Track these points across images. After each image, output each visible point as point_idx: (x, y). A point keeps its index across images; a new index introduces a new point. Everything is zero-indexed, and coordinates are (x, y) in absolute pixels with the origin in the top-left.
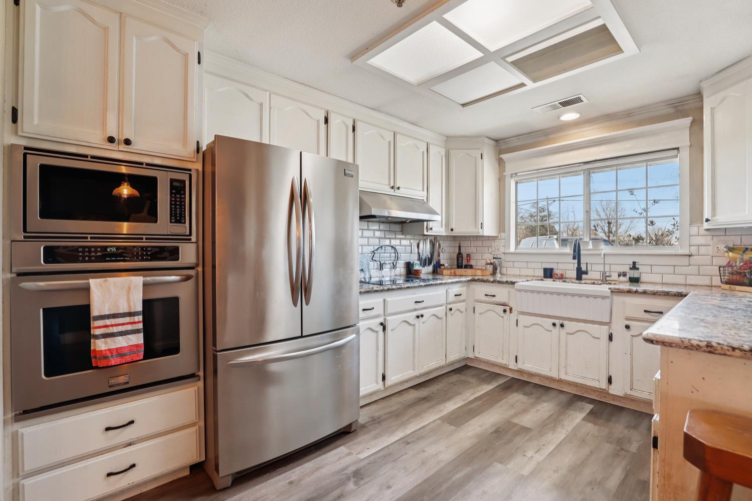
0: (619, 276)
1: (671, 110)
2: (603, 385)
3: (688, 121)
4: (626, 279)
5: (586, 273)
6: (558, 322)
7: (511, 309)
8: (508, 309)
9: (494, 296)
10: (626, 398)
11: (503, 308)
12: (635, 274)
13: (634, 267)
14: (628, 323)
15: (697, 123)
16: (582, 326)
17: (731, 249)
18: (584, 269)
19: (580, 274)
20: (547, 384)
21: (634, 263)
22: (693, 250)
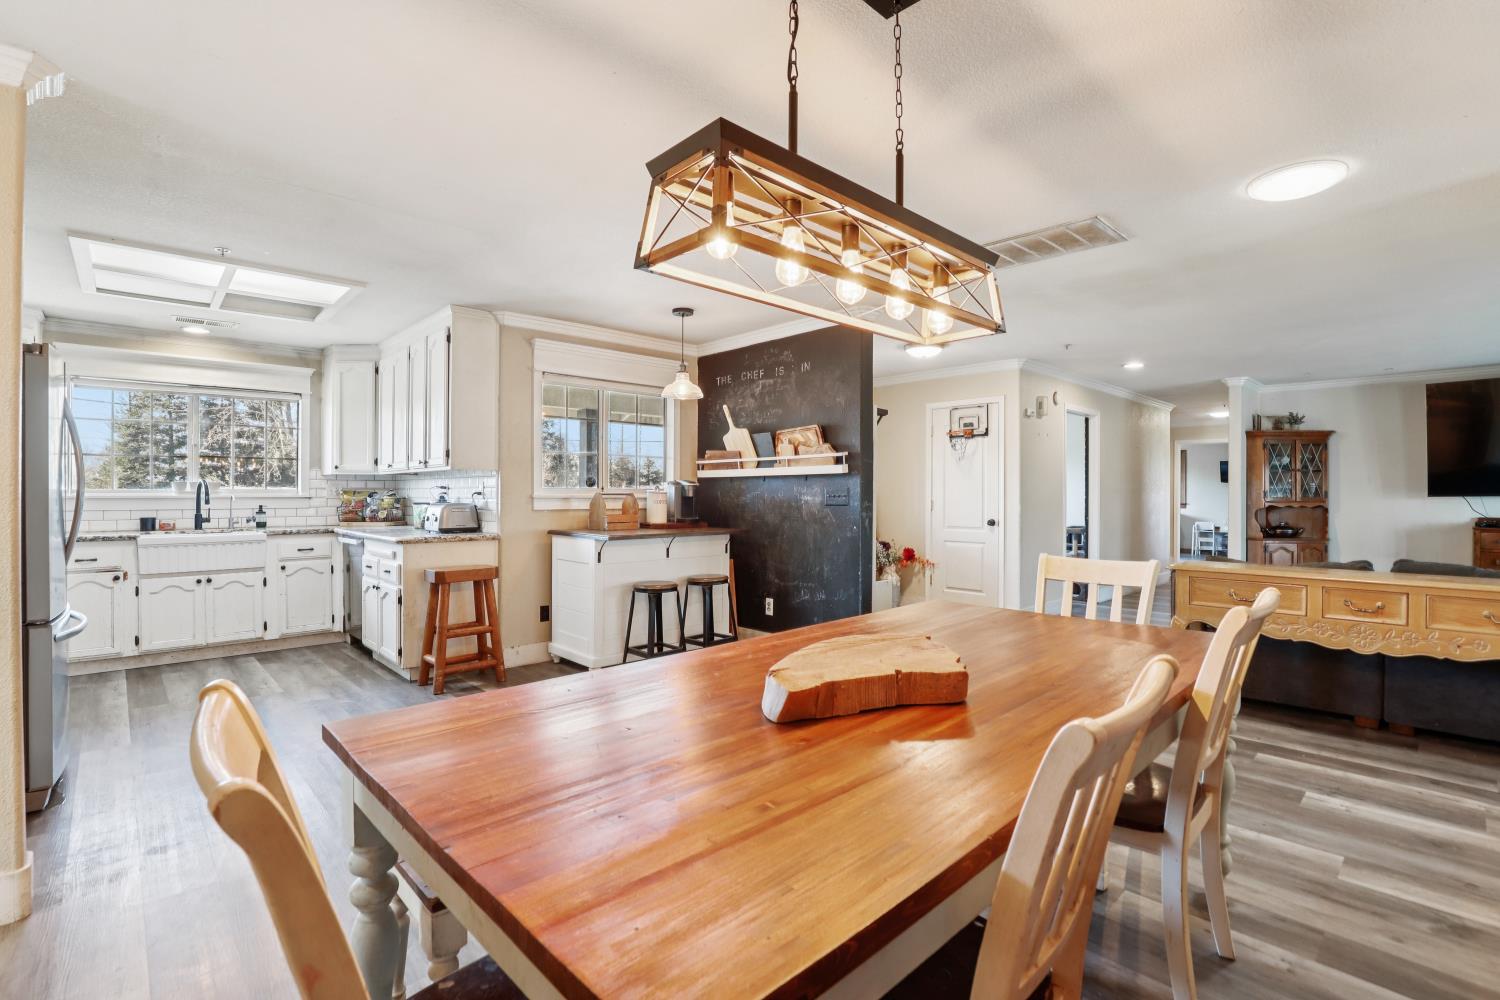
0: (248, 521)
1: (295, 355)
2: (259, 633)
3: (310, 371)
4: (254, 524)
5: (208, 520)
6: (203, 578)
7: (125, 575)
8: (121, 575)
9: (95, 560)
10: (284, 639)
11: (113, 575)
12: (260, 518)
13: (261, 511)
14: (282, 564)
15: (318, 377)
16: (233, 576)
17: (345, 492)
18: (204, 515)
19: (199, 521)
20: (183, 658)
21: (261, 507)
22: (313, 493)
